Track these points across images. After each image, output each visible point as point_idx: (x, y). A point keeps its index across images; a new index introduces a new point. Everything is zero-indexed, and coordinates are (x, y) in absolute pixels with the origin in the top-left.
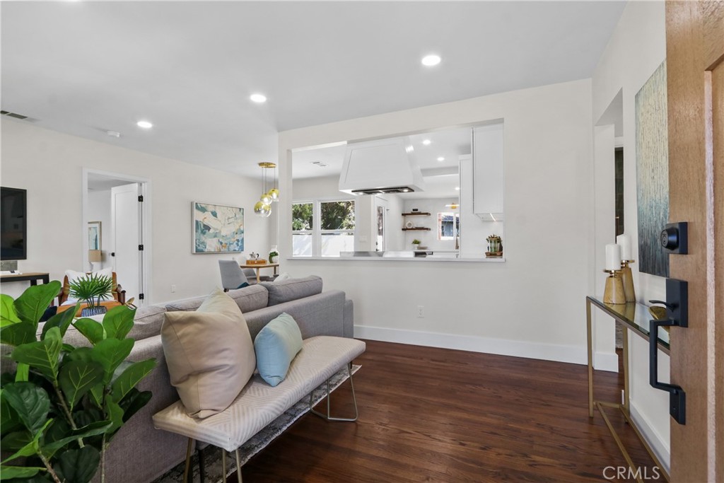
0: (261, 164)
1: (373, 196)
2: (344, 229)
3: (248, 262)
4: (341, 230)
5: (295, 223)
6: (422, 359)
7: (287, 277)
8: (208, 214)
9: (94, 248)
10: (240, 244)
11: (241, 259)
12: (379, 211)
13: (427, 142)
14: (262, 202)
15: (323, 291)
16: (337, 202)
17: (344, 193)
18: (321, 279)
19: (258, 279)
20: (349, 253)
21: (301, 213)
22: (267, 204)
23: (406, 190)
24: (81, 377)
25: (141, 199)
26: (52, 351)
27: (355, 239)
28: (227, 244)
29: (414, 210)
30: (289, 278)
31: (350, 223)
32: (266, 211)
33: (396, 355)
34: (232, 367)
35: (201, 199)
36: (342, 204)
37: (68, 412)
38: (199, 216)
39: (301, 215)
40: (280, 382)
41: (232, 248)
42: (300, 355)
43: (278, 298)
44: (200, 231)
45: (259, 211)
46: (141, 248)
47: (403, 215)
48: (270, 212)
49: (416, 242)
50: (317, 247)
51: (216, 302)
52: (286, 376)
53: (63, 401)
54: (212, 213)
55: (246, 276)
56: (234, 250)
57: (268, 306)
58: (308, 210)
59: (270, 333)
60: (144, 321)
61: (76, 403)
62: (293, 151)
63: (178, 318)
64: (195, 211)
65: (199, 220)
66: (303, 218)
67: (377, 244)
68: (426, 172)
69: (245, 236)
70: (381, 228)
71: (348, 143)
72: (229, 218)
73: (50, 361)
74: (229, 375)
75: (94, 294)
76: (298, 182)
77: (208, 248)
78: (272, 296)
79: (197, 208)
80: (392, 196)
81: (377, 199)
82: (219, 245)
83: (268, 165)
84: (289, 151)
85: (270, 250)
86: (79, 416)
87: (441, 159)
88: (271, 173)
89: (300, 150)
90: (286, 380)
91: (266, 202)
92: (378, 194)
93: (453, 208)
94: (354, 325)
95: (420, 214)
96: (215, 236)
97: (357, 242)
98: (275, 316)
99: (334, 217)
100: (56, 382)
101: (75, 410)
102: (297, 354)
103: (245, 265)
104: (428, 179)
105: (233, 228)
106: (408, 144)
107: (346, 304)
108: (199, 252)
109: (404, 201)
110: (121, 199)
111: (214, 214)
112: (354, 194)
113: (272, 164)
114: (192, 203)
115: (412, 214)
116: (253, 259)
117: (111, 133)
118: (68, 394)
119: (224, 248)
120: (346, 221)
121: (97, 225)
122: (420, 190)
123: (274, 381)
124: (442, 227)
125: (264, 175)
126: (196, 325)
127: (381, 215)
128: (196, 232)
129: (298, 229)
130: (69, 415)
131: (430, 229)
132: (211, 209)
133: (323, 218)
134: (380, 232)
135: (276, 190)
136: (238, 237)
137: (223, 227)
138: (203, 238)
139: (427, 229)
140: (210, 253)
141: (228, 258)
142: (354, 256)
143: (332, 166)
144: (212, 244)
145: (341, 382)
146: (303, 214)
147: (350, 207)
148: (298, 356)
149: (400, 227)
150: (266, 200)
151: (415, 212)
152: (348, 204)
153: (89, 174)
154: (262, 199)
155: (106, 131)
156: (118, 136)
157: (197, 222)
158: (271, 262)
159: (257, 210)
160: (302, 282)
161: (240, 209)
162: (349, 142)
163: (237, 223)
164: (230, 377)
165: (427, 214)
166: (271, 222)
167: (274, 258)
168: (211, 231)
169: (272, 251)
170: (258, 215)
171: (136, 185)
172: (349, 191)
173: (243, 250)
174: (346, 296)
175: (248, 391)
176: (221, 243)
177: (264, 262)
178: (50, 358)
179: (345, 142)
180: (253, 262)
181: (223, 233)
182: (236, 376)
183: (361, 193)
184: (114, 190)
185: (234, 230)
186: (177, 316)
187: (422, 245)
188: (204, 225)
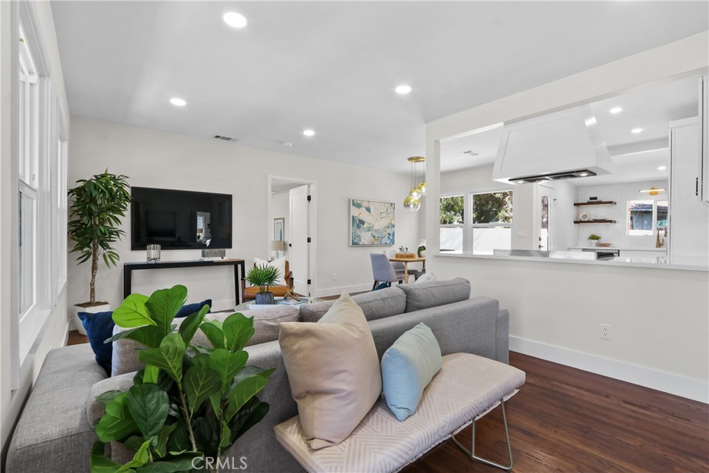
0: (410, 159)
1: (535, 184)
2: (500, 222)
3: (397, 256)
4: (496, 223)
5: (447, 215)
6: (607, 396)
7: (429, 279)
8: (363, 210)
9: (279, 239)
10: (391, 237)
11: (390, 253)
12: (543, 202)
13: (616, 110)
14: (411, 197)
15: (470, 298)
16: (492, 192)
17: (500, 182)
18: (468, 282)
19: (406, 272)
20: (505, 251)
21: (452, 206)
22: (416, 198)
23: (584, 174)
24: (201, 384)
25: (309, 198)
26: (172, 357)
27: (512, 233)
28: (379, 237)
29: (591, 199)
30: (431, 280)
31: (507, 215)
32: (415, 205)
33: (568, 384)
34: (349, 394)
35: (357, 196)
36: (497, 196)
37: (188, 418)
38: (355, 212)
39: (452, 208)
40: (409, 416)
41: (384, 241)
42: (437, 377)
43: (417, 303)
44: (356, 225)
45: (408, 206)
46: (309, 240)
47: (575, 204)
48: (419, 206)
49: (593, 237)
50: (468, 242)
51: (341, 310)
52: (418, 408)
53: (185, 406)
54: (366, 209)
55: (395, 269)
56: (386, 244)
57: (405, 312)
58: (460, 203)
59: (397, 354)
60: (276, 322)
61: (196, 410)
62: (441, 141)
63: (294, 331)
64: (352, 207)
65: (355, 215)
66: (454, 211)
67: (540, 239)
68: (614, 149)
69: (396, 230)
70: (545, 220)
71: (505, 125)
72: (381, 213)
73: (171, 366)
74: (347, 402)
75: (265, 281)
76: (447, 174)
77: (363, 241)
78: (410, 301)
79: (354, 204)
80: (562, 183)
81: (540, 188)
82: (372, 239)
83: (417, 159)
84: (437, 142)
85: (419, 243)
86: (199, 423)
87: (637, 131)
88: (419, 167)
89: (449, 139)
90: (417, 414)
91: (415, 196)
92: (543, 181)
93: (651, 194)
94: (510, 336)
95: (600, 203)
96: (369, 230)
97: (515, 238)
98: (409, 327)
99: (488, 210)
100: (180, 385)
101: (195, 417)
102: (435, 376)
103: (394, 259)
104: (617, 158)
105: (385, 222)
106: (589, 115)
107: (499, 314)
108: (355, 244)
109: (577, 188)
110: (296, 198)
111: (368, 210)
112: (511, 183)
113: (420, 158)
114: (349, 200)
115: (589, 203)
116: (402, 253)
117: (286, 144)
118: (190, 398)
119: (377, 241)
120: (502, 214)
121: (282, 221)
122: (605, 172)
123: (401, 414)
124: (631, 218)
125: (413, 170)
126: (313, 340)
127: (546, 206)
128: (353, 226)
129: (450, 223)
130: (189, 421)
131: (615, 222)
132: (365, 204)
133: (475, 210)
134: (545, 225)
135: (425, 184)
136: (389, 231)
137: (375, 221)
138: (358, 232)
139: (611, 221)
140: (364, 246)
141: (379, 251)
142: (511, 255)
143: (486, 153)
144: (366, 237)
145: (492, 408)
146: (455, 207)
147: (507, 198)
148: (435, 380)
149: (573, 219)
150: (415, 194)
151: (594, 201)
152: (505, 194)
153: (272, 179)
154: (411, 193)
155: (282, 142)
156: (291, 146)
157: (353, 217)
158: (420, 256)
159: (407, 205)
160: (444, 285)
161: (392, 204)
162: (506, 123)
163: (389, 217)
164: (348, 404)
165: (611, 203)
166: (421, 215)
167: (423, 253)
168: (366, 225)
169: (420, 246)
170: (407, 210)
171: (306, 187)
172: (506, 180)
173: (393, 244)
174: (500, 305)
175: (371, 421)
176: (374, 237)
177: (412, 256)
178: (170, 364)
179: (502, 124)
180: (402, 256)
181: (376, 228)
182: (354, 405)
183: (521, 182)
184: (292, 192)
185: (386, 224)
186: (292, 329)
187: (602, 241)
188: (359, 220)
